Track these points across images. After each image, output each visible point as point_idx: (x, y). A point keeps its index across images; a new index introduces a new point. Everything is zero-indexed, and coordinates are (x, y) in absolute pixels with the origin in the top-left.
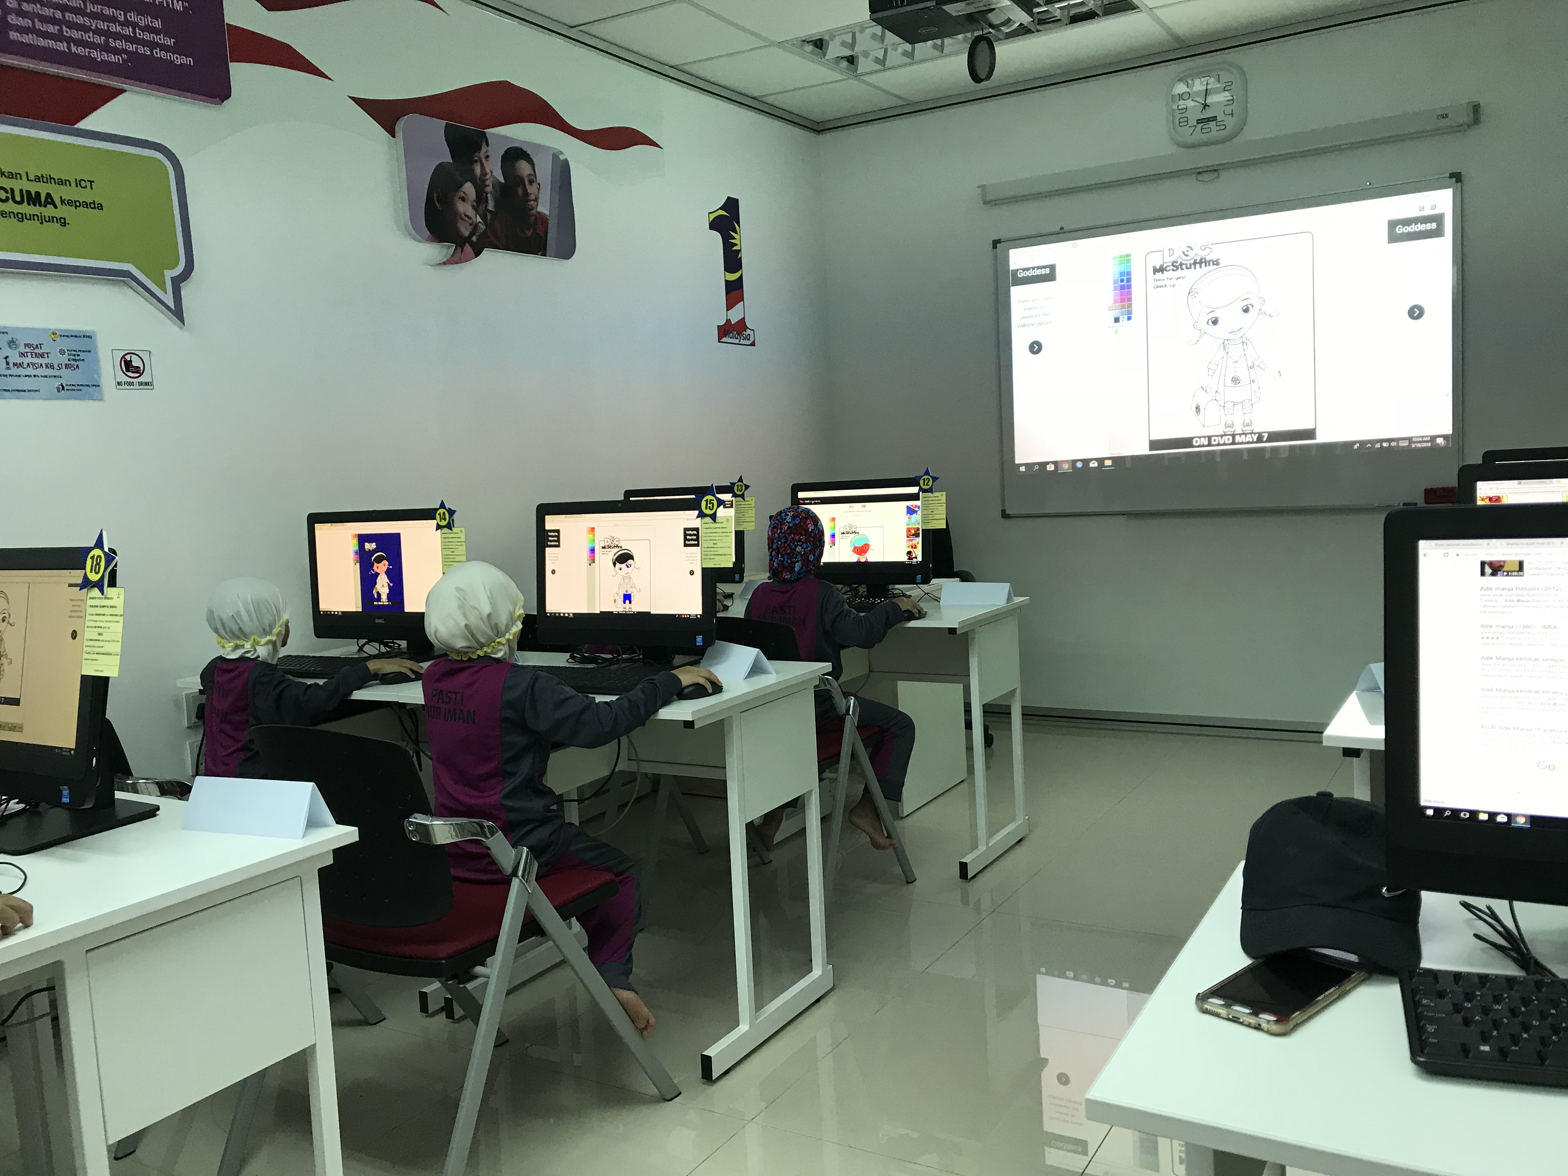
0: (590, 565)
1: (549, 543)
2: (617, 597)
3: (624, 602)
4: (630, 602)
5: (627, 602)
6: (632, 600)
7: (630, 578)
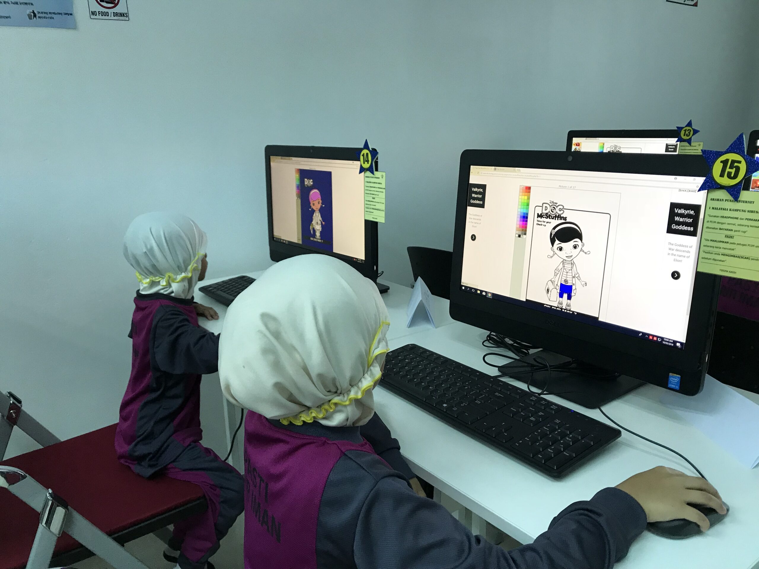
0: (519, 236)
1: (472, 201)
2: (551, 287)
3: (561, 296)
4: (569, 298)
5: (565, 296)
6: (573, 294)
7: (573, 264)
